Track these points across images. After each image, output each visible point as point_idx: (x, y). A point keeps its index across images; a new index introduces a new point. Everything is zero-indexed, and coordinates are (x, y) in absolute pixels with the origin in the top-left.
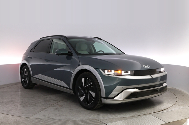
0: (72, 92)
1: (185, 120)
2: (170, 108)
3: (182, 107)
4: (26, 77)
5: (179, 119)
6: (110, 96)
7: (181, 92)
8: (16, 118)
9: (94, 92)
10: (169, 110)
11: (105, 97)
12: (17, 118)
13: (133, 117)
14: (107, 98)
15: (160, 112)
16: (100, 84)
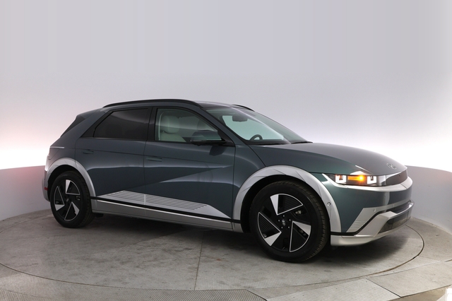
0: (238, 228)
1: (441, 292)
2: (409, 264)
3: (434, 262)
4: (70, 201)
5: (429, 289)
6: (349, 231)
7: (433, 227)
9: (308, 224)
10: (406, 268)
11: (340, 231)
13: (326, 285)
14: (343, 233)
15: (385, 273)
16: (327, 206)
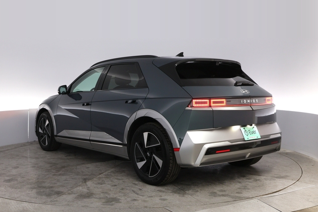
2: (291, 188)
3: (310, 186)
5: (306, 207)
7: (309, 159)
8: (23, 205)
10: (289, 190)
12: (25, 204)
13: (226, 203)
